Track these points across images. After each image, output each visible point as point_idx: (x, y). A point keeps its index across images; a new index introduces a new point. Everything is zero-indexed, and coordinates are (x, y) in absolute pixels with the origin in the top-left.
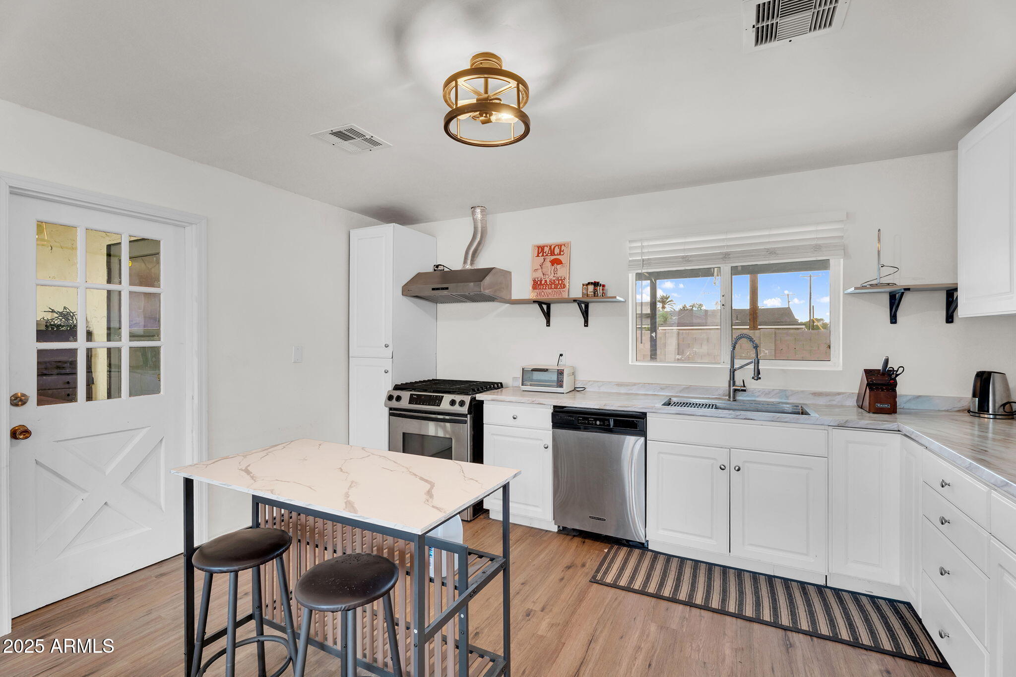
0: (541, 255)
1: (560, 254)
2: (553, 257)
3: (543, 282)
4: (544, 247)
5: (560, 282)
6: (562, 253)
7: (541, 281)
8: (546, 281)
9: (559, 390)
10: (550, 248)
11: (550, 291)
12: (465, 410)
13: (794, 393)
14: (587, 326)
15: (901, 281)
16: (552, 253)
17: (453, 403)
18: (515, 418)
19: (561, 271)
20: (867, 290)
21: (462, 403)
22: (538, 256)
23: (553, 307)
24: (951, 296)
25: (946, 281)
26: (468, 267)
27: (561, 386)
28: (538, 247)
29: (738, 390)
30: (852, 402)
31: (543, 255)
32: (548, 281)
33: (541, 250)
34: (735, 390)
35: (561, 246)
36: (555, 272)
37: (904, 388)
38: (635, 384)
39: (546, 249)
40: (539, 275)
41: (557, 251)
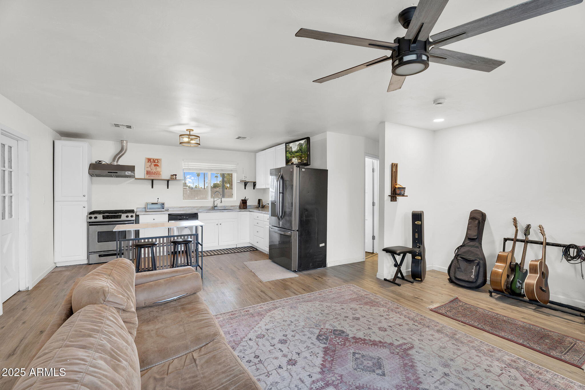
0: (149, 162)
1: (158, 163)
2: (155, 164)
3: (151, 172)
4: (151, 159)
5: (158, 173)
6: (158, 162)
7: (150, 172)
8: (152, 172)
9: (163, 210)
10: (153, 159)
11: (154, 175)
12: (134, 218)
13: (227, 206)
14: (168, 188)
15: (247, 180)
16: (154, 162)
17: (127, 217)
18: (154, 219)
19: (158, 169)
20: (241, 181)
21: (132, 216)
22: (148, 162)
23: (154, 181)
24: (254, 184)
25: (254, 181)
26: (115, 163)
27: (163, 208)
28: (148, 159)
29: (216, 206)
30: (238, 207)
31: (150, 162)
32: (153, 172)
33: (149, 160)
34: (215, 206)
35: (158, 160)
36: (156, 169)
37: (248, 204)
38: (185, 207)
39: (152, 160)
40: (149, 169)
41: (156, 161)
